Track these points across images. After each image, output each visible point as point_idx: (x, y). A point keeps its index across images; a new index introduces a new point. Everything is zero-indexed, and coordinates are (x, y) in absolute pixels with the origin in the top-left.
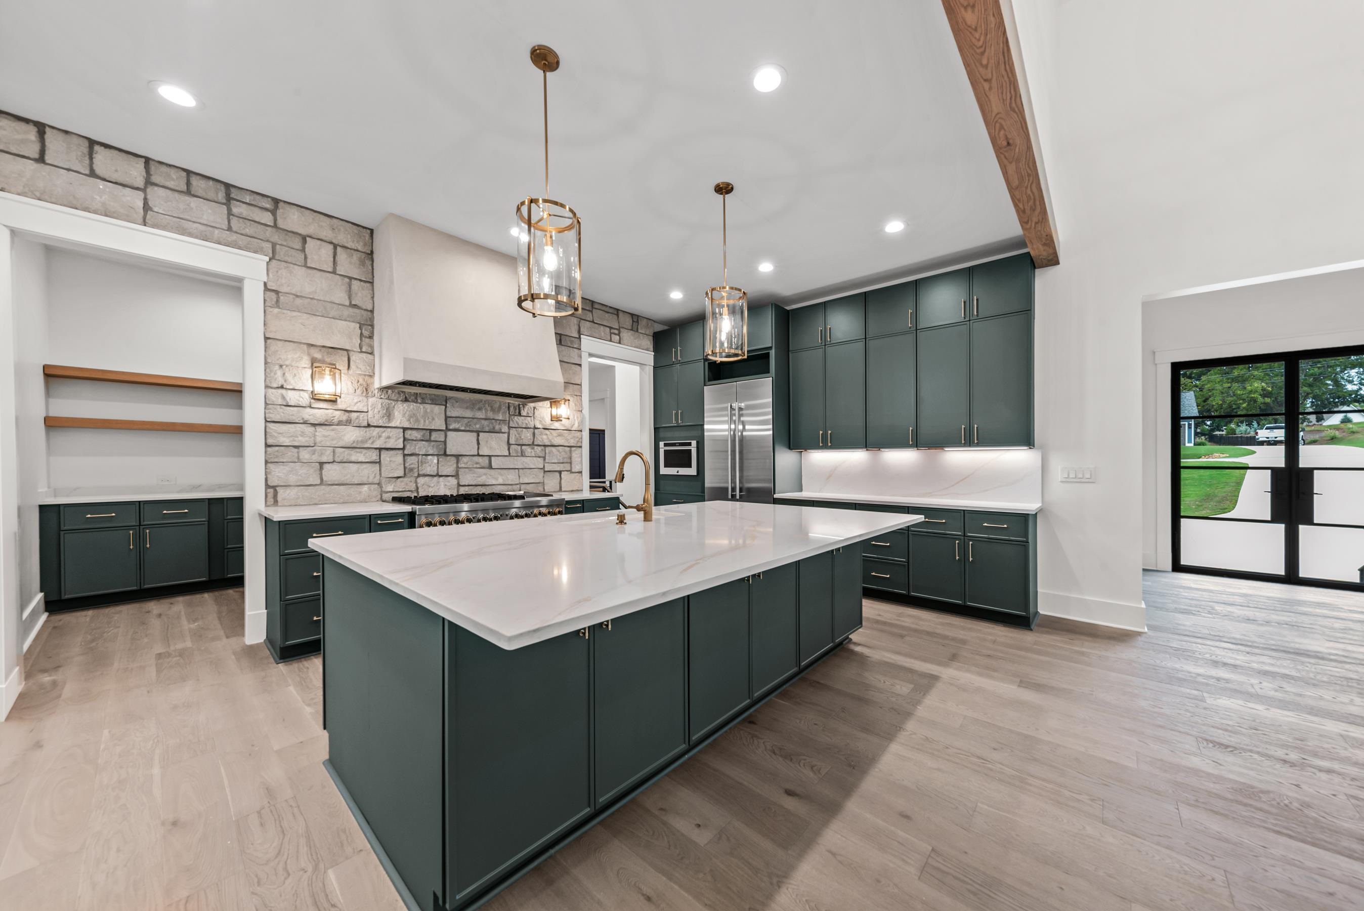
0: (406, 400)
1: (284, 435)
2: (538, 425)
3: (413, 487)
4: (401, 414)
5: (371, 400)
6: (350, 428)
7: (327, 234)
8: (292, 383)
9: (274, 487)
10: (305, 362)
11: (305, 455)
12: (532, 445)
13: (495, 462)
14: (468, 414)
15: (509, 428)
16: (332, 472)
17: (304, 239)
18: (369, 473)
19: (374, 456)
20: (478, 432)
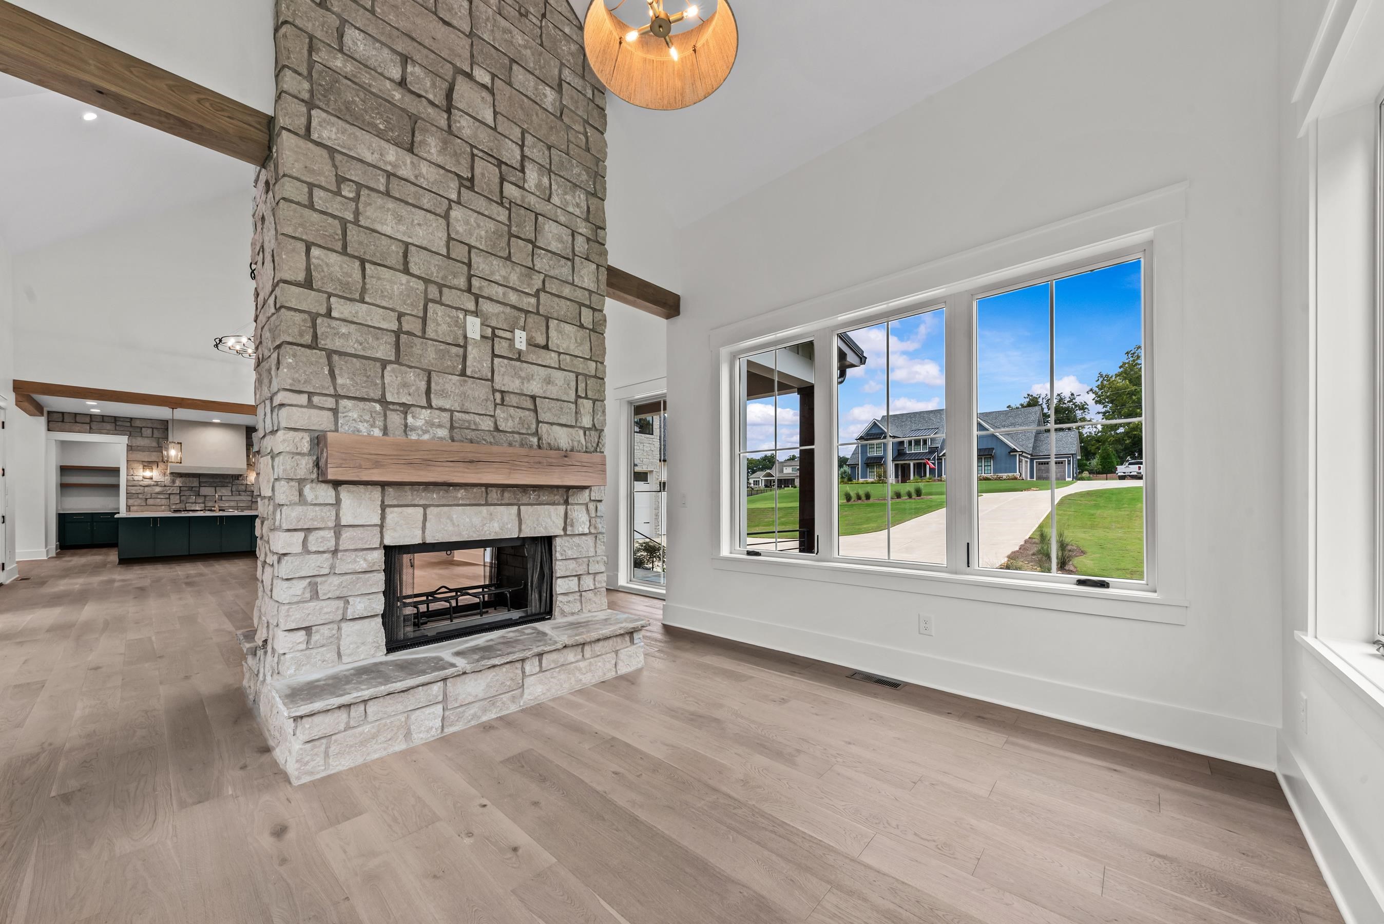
0: (181, 477)
1: (133, 490)
2: (249, 483)
3: (184, 507)
4: (178, 482)
5: (166, 478)
6: (158, 487)
7: (150, 425)
8: (136, 474)
9: (129, 506)
10: (141, 467)
11: (140, 496)
12: (245, 491)
13: (224, 498)
14: (211, 480)
15: (232, 485)
16: (150, 502)
17: (141, 428)
18: (164, 502)
19: (167, 496)
20: (215, 487)
